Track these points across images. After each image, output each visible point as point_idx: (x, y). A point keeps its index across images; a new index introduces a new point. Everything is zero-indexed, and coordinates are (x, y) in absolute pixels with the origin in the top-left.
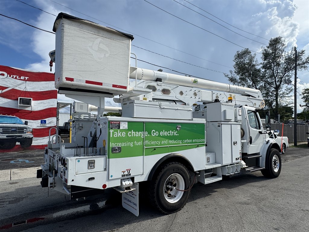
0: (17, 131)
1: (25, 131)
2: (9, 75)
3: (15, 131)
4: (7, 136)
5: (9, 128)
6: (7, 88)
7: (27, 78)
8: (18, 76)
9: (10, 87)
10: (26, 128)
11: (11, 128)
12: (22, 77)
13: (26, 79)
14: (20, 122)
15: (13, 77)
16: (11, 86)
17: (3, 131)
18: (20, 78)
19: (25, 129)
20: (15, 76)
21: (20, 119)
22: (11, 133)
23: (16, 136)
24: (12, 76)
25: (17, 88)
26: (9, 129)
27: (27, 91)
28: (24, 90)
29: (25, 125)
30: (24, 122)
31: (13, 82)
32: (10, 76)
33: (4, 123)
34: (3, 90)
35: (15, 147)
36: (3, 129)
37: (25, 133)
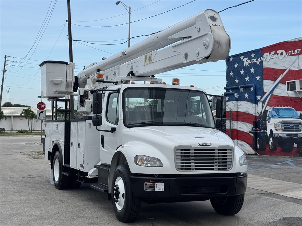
0: (294, 128)
1: (300, 129)
2: (286, 52)
3: (292, 128)
4: (288, 135)
5: (288, 123)
6: (285, 70)
7: (299, 50)
8: (292, 51)
9: (287, 69)
10: (300, 124)
11: (290, 123)
12: (295, 50)
13: (299, 52)
14: (296, 116)
15: (289, 55)
16: (288, 67)
17: (285, 128)
18: (293, 54)
19: (300, 126)
20: (290, 52)
21: (295, 111)
22: (290, 131)
23: (293, 134)
24: (288, 52)
25: (293, 68)
26: (288, 125)
27: (300, 69)
28: (298, 69)
29: (300, 120)
30: (299, 115)
31: (289, 62)
32: (287, 54)
33: (285, 117)
34: (283, 74)
35: (294, 151)
36: (284, 125)
37: (300, 131)
